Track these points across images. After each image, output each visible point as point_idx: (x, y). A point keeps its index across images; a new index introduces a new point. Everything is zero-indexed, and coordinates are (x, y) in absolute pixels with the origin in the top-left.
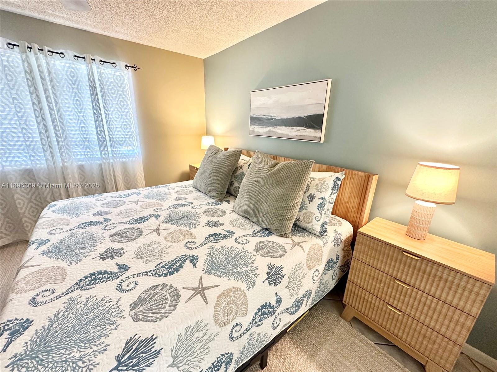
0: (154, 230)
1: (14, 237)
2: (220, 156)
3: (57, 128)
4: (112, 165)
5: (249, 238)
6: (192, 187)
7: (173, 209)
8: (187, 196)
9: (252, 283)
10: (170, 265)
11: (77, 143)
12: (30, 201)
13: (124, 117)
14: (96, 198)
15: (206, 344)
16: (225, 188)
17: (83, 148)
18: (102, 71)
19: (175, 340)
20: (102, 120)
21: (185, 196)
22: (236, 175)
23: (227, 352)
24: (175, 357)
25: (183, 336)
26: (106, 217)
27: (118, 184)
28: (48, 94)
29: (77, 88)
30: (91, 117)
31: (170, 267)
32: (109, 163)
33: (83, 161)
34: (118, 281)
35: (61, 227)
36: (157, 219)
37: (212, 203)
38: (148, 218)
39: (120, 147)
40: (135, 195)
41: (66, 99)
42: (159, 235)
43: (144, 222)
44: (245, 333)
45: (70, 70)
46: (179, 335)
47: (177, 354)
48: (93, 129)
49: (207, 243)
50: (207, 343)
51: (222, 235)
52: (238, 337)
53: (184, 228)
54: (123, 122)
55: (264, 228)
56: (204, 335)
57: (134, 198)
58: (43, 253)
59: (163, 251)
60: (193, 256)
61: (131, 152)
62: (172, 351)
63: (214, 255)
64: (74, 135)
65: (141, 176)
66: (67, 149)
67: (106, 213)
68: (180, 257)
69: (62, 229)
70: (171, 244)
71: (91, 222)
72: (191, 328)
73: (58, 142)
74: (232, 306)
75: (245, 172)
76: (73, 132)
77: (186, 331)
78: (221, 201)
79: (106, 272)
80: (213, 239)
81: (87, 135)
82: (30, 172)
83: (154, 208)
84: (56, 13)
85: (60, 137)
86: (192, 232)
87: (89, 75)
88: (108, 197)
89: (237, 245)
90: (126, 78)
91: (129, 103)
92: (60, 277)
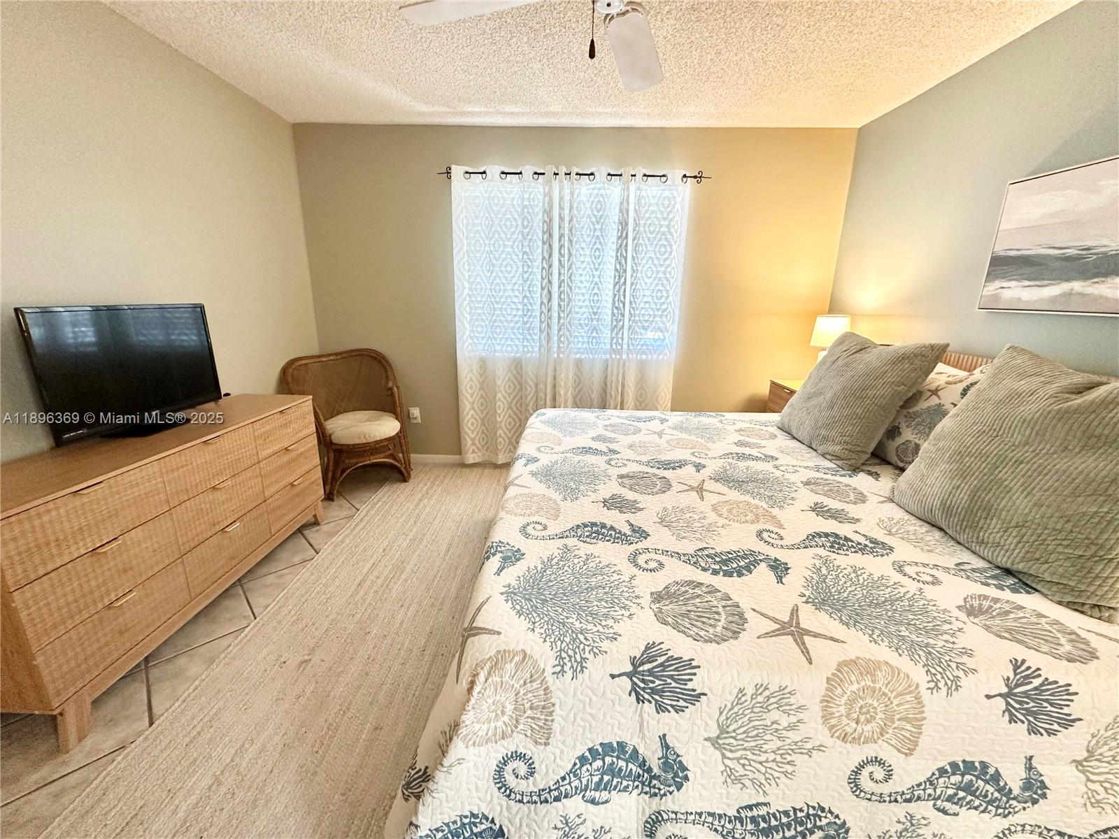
0: (692, 489)
1: (484, 455)
2: (870, 357)
3: (562, 297)
4: (624, 365)
5: (940, 574)
6: (775, 428)
7: (730, 461)
8: (763, 443)
9: (949, 683)
10: (724, 558)
11: (582, 322)
12: (510, 408)
13: (661, 275)
14: (596, 415)
15: (790, 752)
16: (871, 438)
17: (589, 330)
18: (643, 193)
19: (730, 693)
20: (625, 283)
21: (759, 441)
22: (911, 410)
23: (836, 811)
24: (723, 730)
25: (748, 697)
26: (612, 446)
27: (625, 401)
28: (562, 242)
29: (601, 229)
30: (610, 277)
31: (725, 562)
32: (619, 360)
33: (583, 353)
34: (632, 548)
35: (551, 446)
36: (698, 471)
37: (828, 469)
38: (681, 464)
39: (643, 331)
40: (657, 422)
41: (583, 248)
42: (702, 498)
43: (674, 469)
44: (896, 801)
45: (597, 199)
46: (741, 691)
47: (728, 727)
48: (608, 299)
49: (811, 547)
50: (792, 750)
51: (852, 541)
52: (874, 798)
53: (756, 502)
54: (657, 285)
55: (998, 567)
56: (791, 727)
57: (655, 425)
58: (533, 474)
59: (710, 529)
60: (776, 560)
61: (659, 343)
62: (721, 713)
63: (829, 577)
64: (581, 307)
65: (667, 393)
66: (568, 330)
67: (611, 440)
68: (746, 552)
69: (552, 449)
70: (726, 521)
71: (590, 448)
72: (767, 693)
73: (559, 318)
74: (876, 704)
75: (948, 406)
76: (581, 303)
77: (757, 690)
78: (855, 470)
79: (612, 528)
80: (828, 544)
81: (598, 309)
82: (518, 364)
83: (693, 451)
84: (600, 110)
85: (563, 311)
86: (774, 514)
87: (621, 204)
88: (613, 415)
89: (897, 577)
90: (679, 200)
91: (674, 247)
92: (552, 512)
